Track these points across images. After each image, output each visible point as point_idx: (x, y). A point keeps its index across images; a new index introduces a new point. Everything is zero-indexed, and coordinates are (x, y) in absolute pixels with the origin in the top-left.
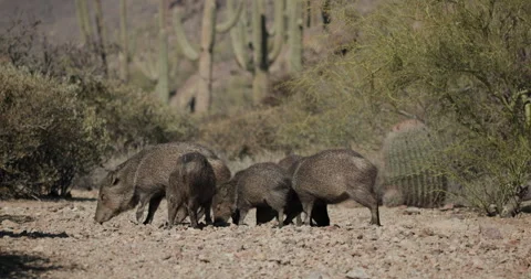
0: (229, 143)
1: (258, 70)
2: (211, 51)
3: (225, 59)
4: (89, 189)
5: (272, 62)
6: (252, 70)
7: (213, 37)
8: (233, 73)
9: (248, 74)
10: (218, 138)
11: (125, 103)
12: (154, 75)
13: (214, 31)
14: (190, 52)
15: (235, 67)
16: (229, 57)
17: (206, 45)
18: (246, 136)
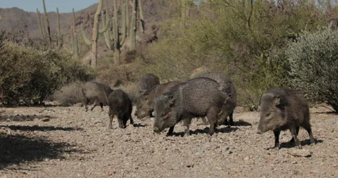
0: (111, 79)
1: (115, 49)
2: (96, 41)
3: (101, 45)
4: (52, 101)
5: (121, 46)
6: (113, 49)
7: (98, 35)
8: (105, 51)
9: (112, 51)
10: (105, 77)
11: (66, 61)
12: (72, 52)
13: (98, 33)
14: (88, 42)
15: (106, 48)
16: (103, 44)
17: (94, 39)
18: (119, 75)
